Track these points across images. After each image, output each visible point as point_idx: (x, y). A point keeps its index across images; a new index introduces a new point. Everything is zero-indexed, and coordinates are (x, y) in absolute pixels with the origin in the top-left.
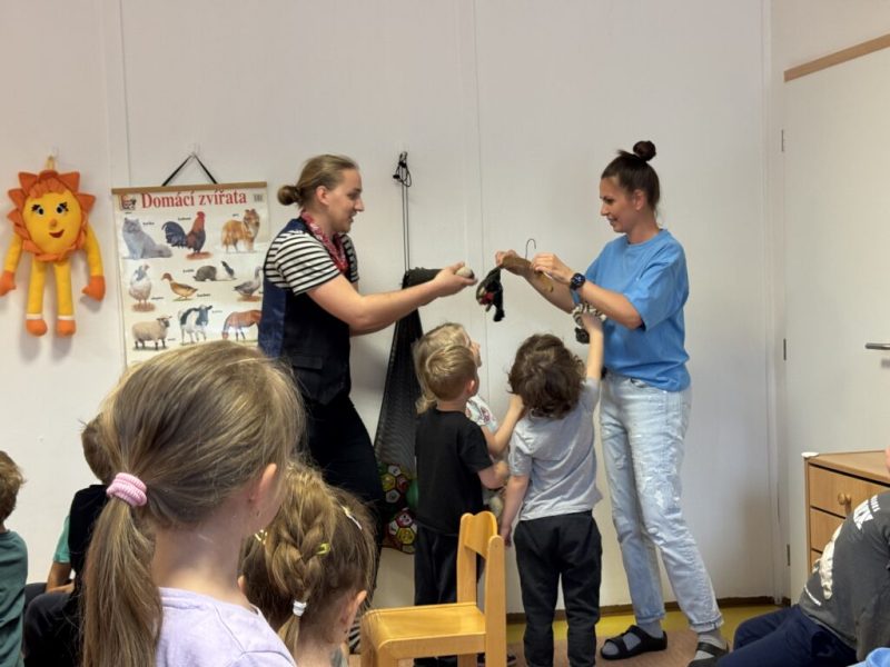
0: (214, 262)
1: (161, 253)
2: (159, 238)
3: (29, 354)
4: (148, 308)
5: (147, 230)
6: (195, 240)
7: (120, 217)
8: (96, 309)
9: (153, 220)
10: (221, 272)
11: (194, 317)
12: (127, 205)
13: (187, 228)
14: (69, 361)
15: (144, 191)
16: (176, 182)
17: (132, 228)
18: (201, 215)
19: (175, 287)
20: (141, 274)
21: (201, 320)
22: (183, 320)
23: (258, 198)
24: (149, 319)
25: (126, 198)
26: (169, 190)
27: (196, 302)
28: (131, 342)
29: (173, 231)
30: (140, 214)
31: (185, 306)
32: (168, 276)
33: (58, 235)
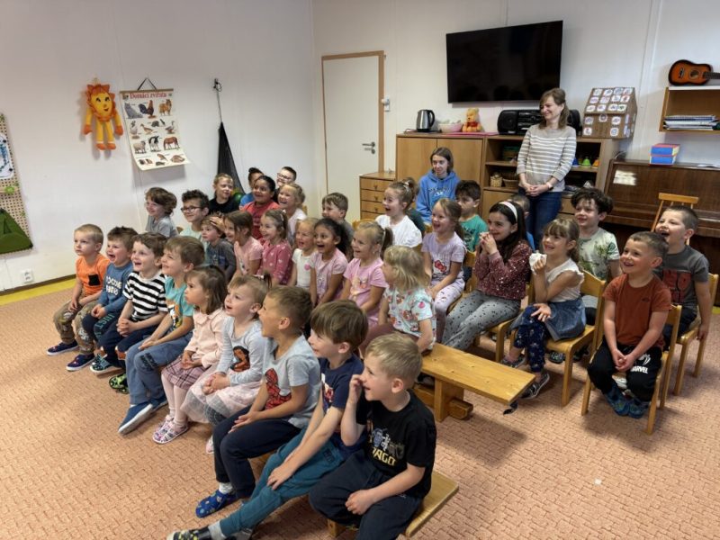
0: (157, 119)
1: (139, 116)
2: (138, 110)
3: (97, 157)
4: (137, 138)
5: (133, 107)
6: (150, 111)
7: (123, 102)
8: (118, 138)
9: (135, 103)
10: (160, 123)
11: (153, 140)
12: (125, 98)
13: (147, 106)
14: (111, 159)
15: (131, 92)
16: (141, 89)
17: (128, 107)
18: (151, 101)
19: (146, 129)
20: (133, 124)
21: (156, 141)
22: (150, 142)
23: (170, 95)
24: (138, 142)
25: (125, 95)
26: (139, 92)
27: (153, 135)
28: (134, 151)
29: (142, 107)
30: (130, 101)
31: (150, 136)
32: (142, 125)
33: (106, 110)
